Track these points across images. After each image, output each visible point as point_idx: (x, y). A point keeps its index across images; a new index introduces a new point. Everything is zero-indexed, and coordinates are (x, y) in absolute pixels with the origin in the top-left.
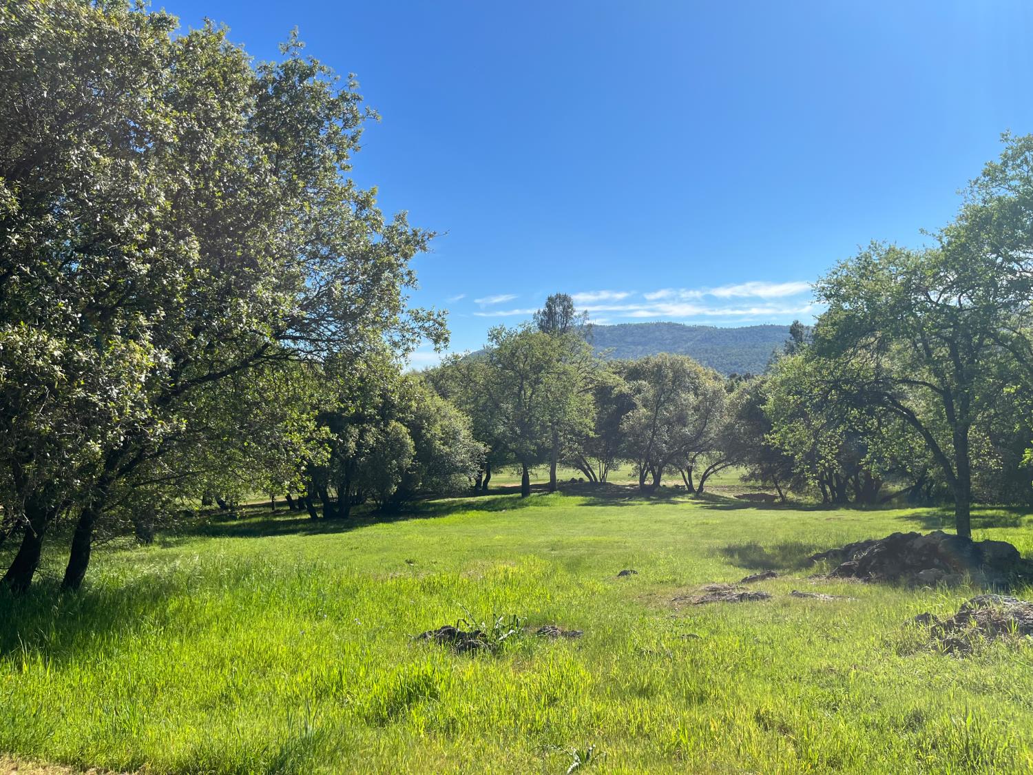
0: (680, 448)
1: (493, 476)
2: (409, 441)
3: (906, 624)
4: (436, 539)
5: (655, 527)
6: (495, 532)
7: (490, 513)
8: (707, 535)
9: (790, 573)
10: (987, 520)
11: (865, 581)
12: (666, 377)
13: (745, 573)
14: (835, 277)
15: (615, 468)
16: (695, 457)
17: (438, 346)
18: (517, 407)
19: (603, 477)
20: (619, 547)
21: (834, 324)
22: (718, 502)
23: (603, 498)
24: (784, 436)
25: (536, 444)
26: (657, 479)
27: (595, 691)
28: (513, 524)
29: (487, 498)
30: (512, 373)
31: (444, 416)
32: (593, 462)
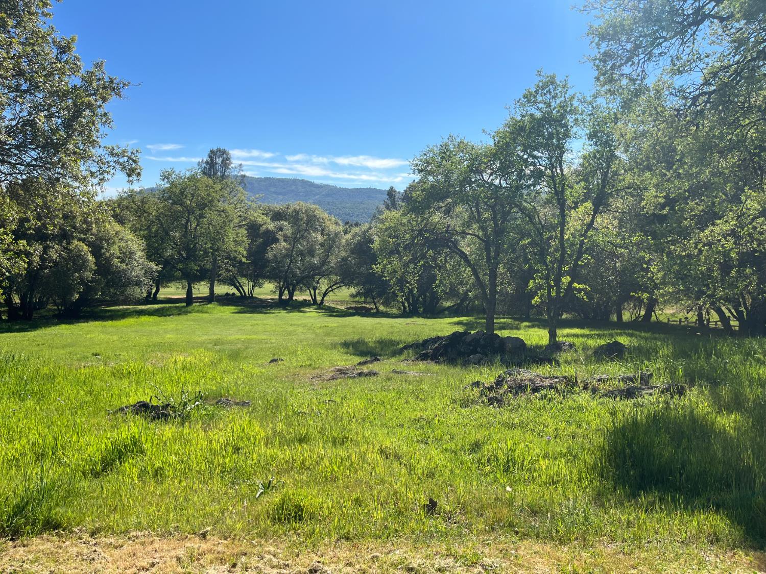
0: (309, 273)
1: (161, 290)
2: (91, 258)
3: (466, 388)
4: (115, 338)
5: (291, 329)
6: (166, 332)
7: (160, 318)
8: (328, 334)
9: (388, 359)
10: (501, 325)
11: (436, 362)
12: (302, 220)
13: (358, 359)
14: (425, 157)
15: (261, 286)
16: (319, 279)
17: (131, 179)
18: (184, 235)
19: (251, 292)
20: (266, 343)
21: (423, 191)
22: (334, 312)
23: (250, 308)
24: (385, 266)
25: (199, 266)
26: (291, 295)
27: (268, 442)
28: (180, 327)
29: (156, 306)
30: (180, 208)
31: (122, 239)
32: (244, 281)
